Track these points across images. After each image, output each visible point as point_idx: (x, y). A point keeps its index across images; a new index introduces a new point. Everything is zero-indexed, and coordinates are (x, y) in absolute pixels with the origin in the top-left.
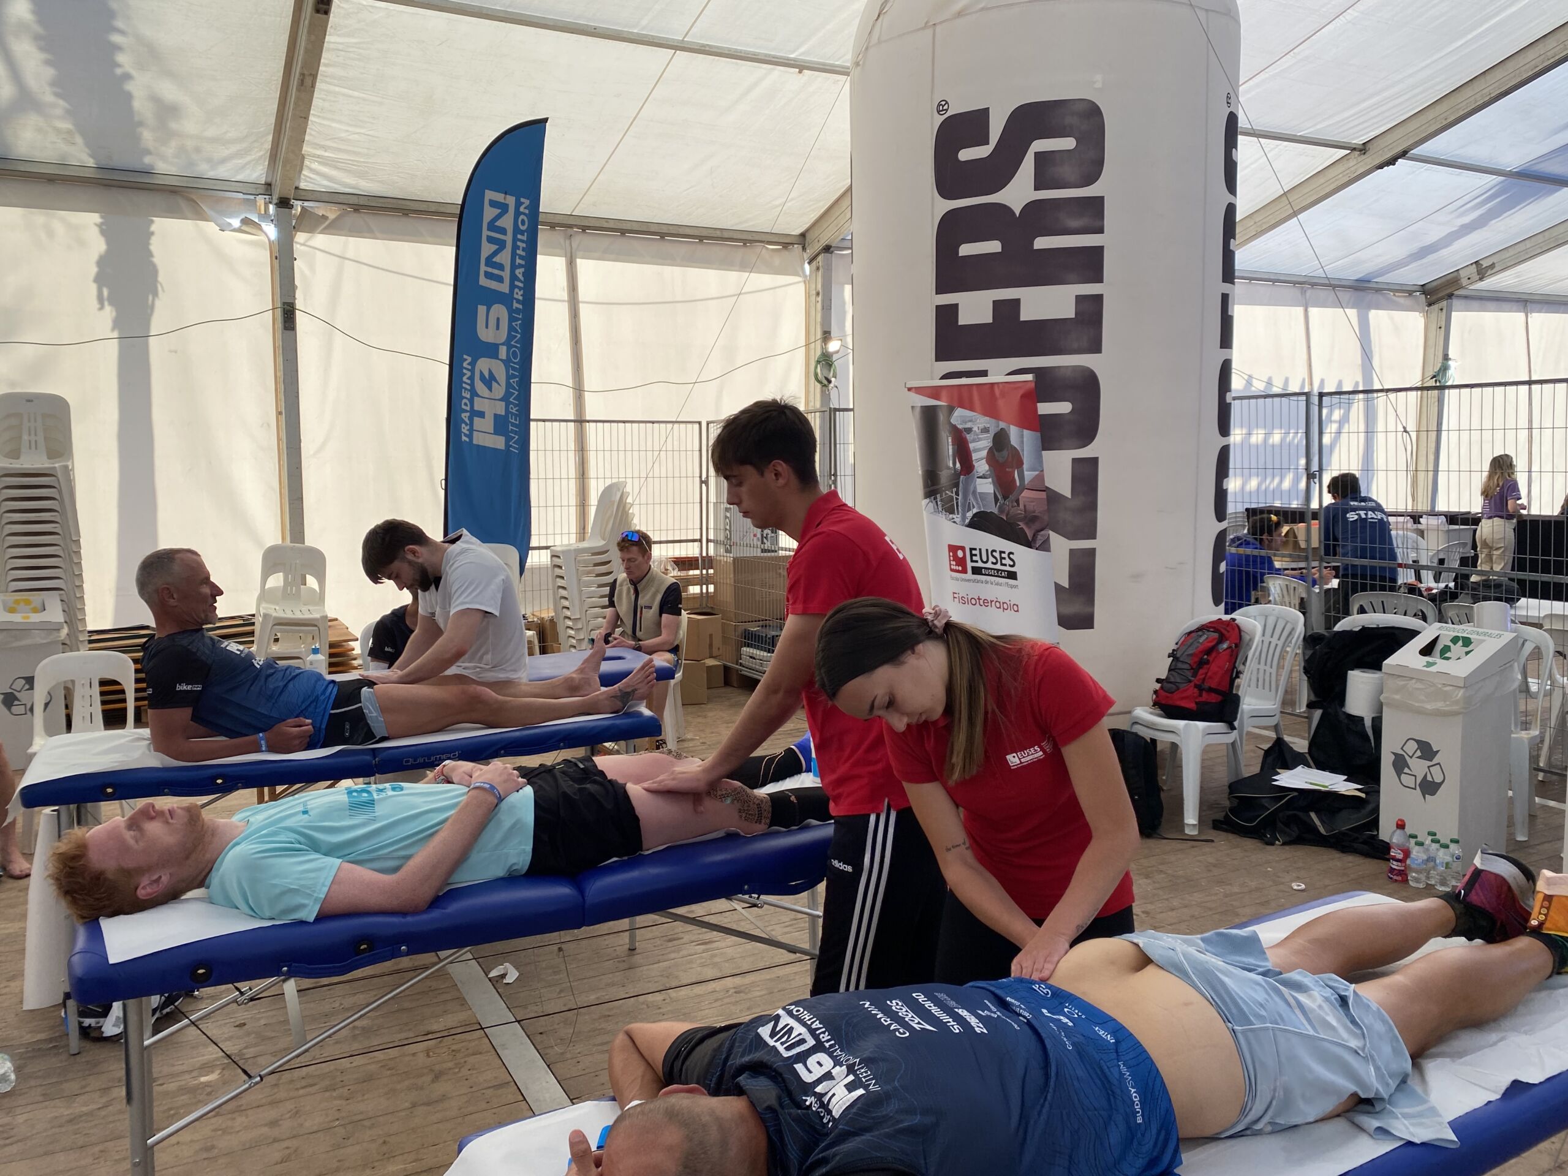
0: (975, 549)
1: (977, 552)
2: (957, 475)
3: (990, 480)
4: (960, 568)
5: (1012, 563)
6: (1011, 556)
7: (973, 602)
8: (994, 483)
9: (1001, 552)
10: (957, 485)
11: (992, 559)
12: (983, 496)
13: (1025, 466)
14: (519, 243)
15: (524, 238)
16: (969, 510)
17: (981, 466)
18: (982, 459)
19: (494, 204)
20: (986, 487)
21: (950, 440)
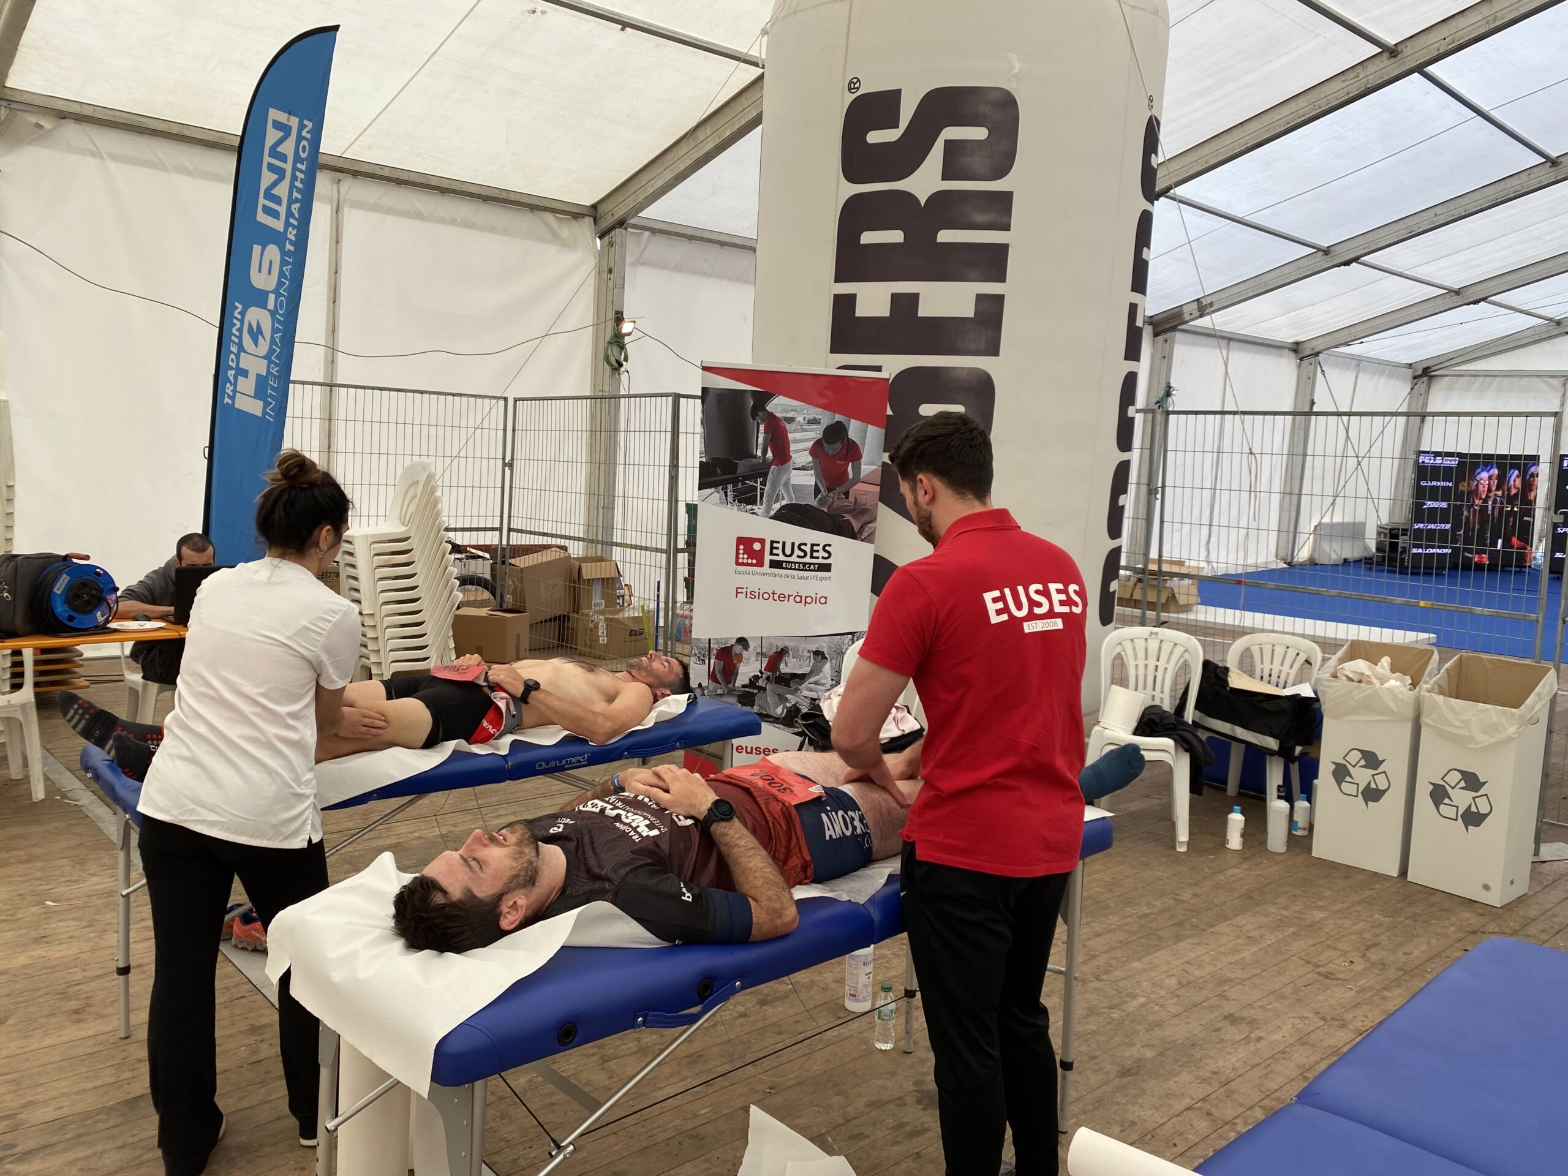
0: (778, 542)
1: (780, 546)
2: (767, 465)
3: (812, 472)
4: (754, 561)
5: (826, 555)
6: (827, 548)
7: (766, 596)
8: (816, 475)
9: (813, 545)
10: (765, 475)
11: (797, 552)
12: (798, 488)
13: (863, 460)
14: (298, 174)
15: (303, 167)
16: (777, 501)
17: (801, 458)
18: (804, 450)
19: (277, 125)
20: (808, 479)
21: (762, 428)
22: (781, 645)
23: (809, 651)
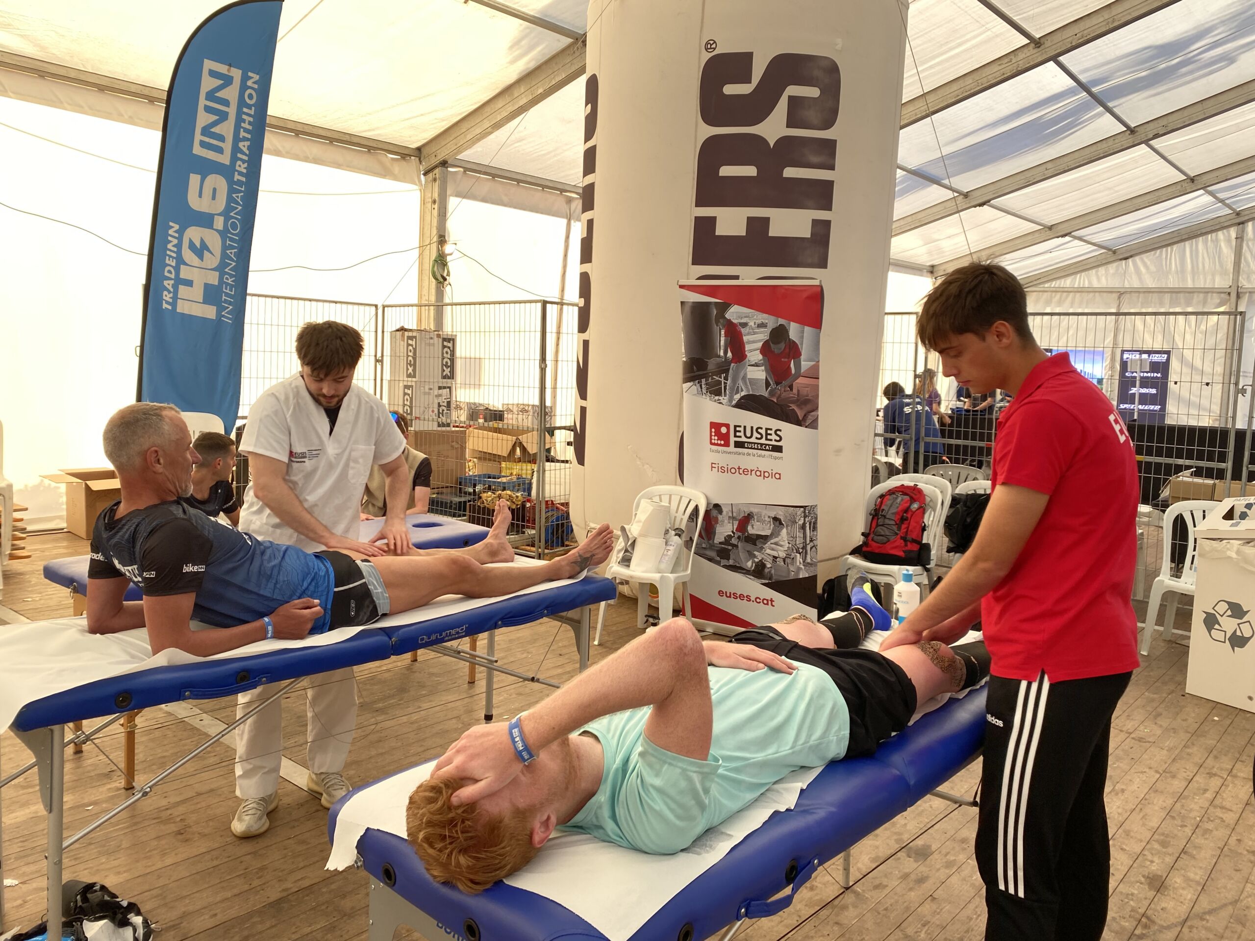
0: (740, 426)
1: (742, 429)
2: (727, 363)
3: (763, 368)
4: (722, 442)
5: (778, 438)
6: (778, 432)
7: (733, 471)
8: (766, 370)
9: (767, 429)
10: (727, 371)
11: (755, 435)
12: (753, 382)
13: (802, 357)
16: (737, 392)
17: (754, 354)
18: (756, 350)
20: (759, 374)
21: (723, 332)
22: (747, 511)
23: (769, 517)
